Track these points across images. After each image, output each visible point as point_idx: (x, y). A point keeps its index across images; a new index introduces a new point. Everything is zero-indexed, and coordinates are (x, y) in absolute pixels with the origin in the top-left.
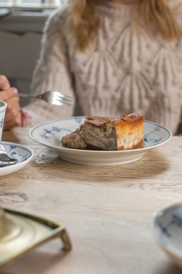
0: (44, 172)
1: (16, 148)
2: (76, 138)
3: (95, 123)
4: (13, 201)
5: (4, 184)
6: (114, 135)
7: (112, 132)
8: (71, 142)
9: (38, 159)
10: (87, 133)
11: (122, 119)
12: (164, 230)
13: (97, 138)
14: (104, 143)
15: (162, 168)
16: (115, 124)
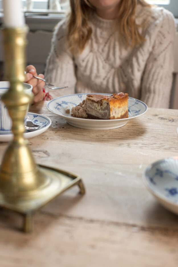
0: (58, 134)
1: (37, 117)
2: (80, 110)
3: (94, 99)
4: (39, 156)
5: (31, 144)
6: (108, 108)
7: (107, 106)
8: (76, 113)
9: (53, 125)
10: (88, 107)
11: (114, 97)
12: (152, 180)
13: (95, 110)
14: (100, 114)
15: (141, 131)
16: (109, 101)
